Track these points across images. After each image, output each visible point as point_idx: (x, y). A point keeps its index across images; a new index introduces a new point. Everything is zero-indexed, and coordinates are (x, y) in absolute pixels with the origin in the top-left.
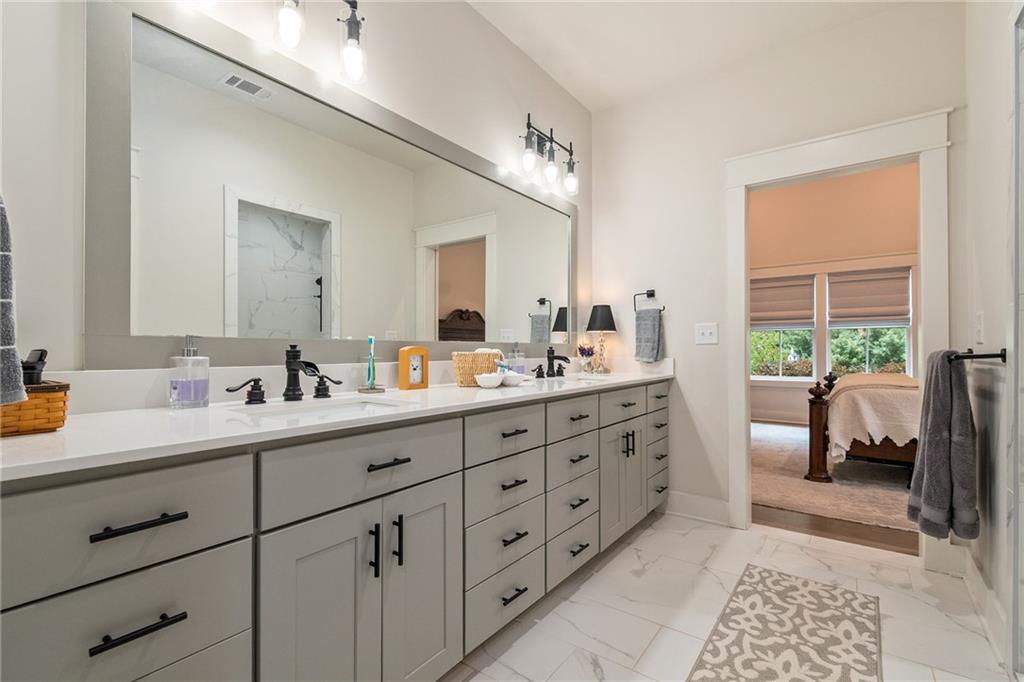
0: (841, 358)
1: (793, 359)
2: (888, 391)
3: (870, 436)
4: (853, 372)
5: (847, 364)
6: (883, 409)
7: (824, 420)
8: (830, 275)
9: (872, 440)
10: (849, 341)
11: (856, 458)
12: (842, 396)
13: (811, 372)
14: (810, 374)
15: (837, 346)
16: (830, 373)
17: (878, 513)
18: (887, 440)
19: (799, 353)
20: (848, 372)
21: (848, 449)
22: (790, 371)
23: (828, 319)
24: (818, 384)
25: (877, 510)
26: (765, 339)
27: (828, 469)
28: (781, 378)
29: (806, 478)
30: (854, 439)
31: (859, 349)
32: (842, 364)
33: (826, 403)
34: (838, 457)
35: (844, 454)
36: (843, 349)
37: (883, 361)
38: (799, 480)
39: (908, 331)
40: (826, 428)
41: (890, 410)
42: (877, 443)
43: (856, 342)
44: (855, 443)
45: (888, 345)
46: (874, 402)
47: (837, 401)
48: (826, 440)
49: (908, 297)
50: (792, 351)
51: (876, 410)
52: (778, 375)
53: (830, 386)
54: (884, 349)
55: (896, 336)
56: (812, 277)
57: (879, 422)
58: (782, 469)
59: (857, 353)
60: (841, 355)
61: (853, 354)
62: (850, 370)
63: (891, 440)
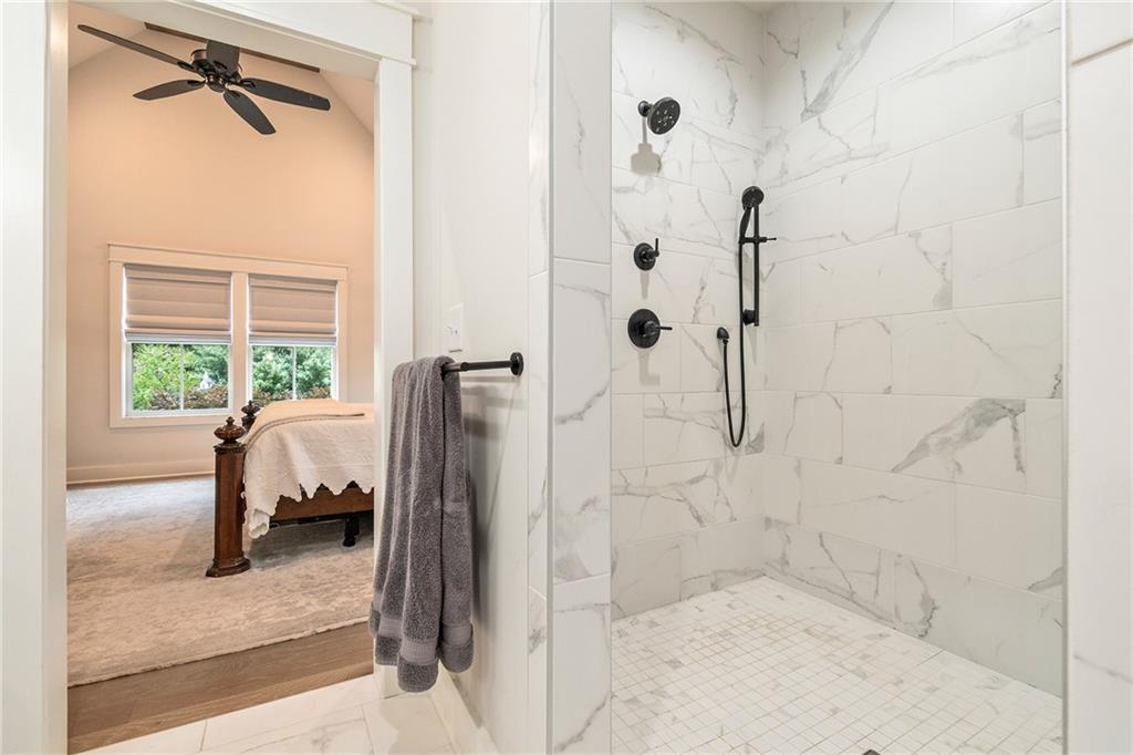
0: (265, 384)
1: (207, 387)
2: (321, 422)
3: (302, 488)
4: (277, 400)
5: (270, 390)
6: (319, 448)
7: (238, 476)
8: (250, 275)
9: (304, 494)
10: (274, 365)
11: (282, 523)
12: (266, 438)
13: (226, 401)
14: (225, 405)
15: (260, 371)
16: (250, 403)
17: (315, 607)
18: (322, 489)
19: (215, 378)
20: (272, 400)
21: (272, 514)
22: (197, 401)
23: (248, 332)
24: (230, 421)
25: (314, 601)
26: (169, 360)
27: (244, 549)
28: (182, 413)
29: (210, 574)
30: (281, 497)
31: (284, 373)
32: (265, 390)
33: (242, 449)
34: (258, 528)
35: (267, 521)
36: (266, 373)
37: (306, 387)
38: (197, 582)
39: (335, 351)
40: (242, 488)
41: (326, 448)
42: (310, 495)
43: (280, 366)
44: (284, 502)
45: (311, 369)
46: (306, 439)
47: (257, 443)
48: (241, 505)
49: (334, 314)
50: (206, 376)
51: (308, 450)
52: (178, 407)
53: (249, 421)
54: (308, 373)
55: (318, 360)
56: (229, 274)
57: (313, 466)
58: (169, 567)
59: (281, 378)
60: (264, 380)
61: (276, 379)
62: (274, 396)
63: (327, 489)
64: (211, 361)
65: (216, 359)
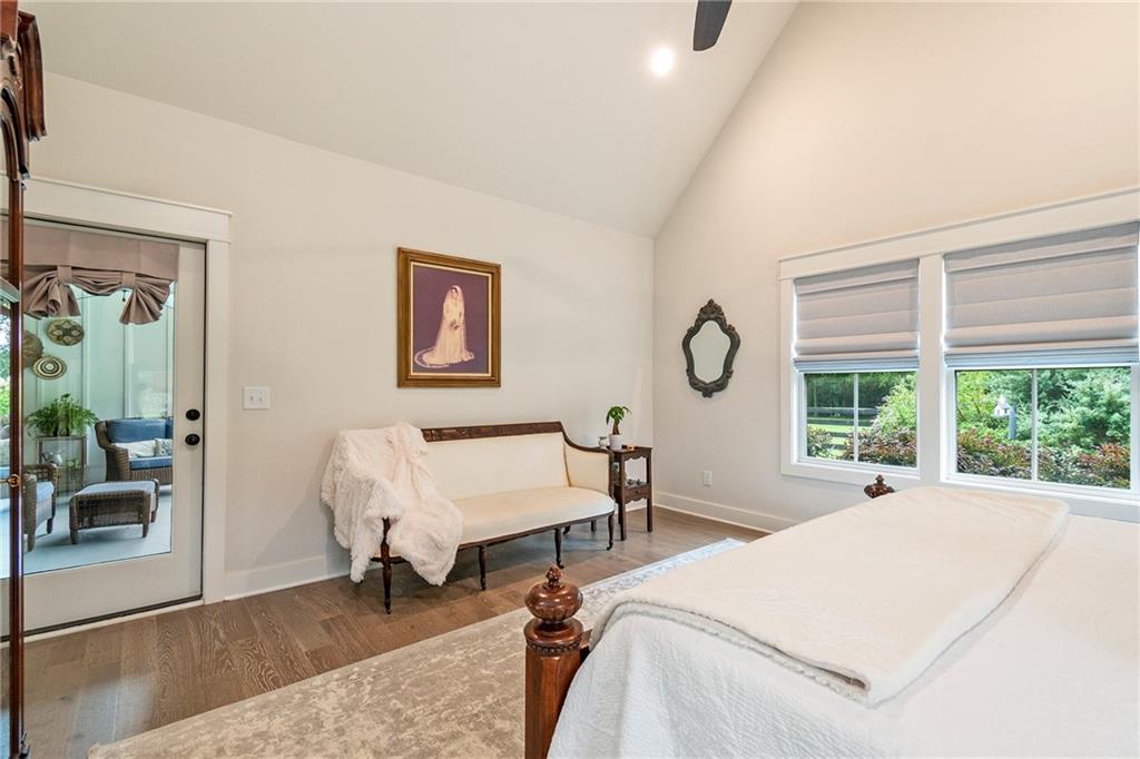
1: (1002, 413)
8: (947, 256)
23: (946, 349)
50: (1002, 400)
56: (916, 261)
64: (1013, 381)
65: (1019, 378)
